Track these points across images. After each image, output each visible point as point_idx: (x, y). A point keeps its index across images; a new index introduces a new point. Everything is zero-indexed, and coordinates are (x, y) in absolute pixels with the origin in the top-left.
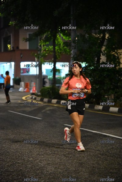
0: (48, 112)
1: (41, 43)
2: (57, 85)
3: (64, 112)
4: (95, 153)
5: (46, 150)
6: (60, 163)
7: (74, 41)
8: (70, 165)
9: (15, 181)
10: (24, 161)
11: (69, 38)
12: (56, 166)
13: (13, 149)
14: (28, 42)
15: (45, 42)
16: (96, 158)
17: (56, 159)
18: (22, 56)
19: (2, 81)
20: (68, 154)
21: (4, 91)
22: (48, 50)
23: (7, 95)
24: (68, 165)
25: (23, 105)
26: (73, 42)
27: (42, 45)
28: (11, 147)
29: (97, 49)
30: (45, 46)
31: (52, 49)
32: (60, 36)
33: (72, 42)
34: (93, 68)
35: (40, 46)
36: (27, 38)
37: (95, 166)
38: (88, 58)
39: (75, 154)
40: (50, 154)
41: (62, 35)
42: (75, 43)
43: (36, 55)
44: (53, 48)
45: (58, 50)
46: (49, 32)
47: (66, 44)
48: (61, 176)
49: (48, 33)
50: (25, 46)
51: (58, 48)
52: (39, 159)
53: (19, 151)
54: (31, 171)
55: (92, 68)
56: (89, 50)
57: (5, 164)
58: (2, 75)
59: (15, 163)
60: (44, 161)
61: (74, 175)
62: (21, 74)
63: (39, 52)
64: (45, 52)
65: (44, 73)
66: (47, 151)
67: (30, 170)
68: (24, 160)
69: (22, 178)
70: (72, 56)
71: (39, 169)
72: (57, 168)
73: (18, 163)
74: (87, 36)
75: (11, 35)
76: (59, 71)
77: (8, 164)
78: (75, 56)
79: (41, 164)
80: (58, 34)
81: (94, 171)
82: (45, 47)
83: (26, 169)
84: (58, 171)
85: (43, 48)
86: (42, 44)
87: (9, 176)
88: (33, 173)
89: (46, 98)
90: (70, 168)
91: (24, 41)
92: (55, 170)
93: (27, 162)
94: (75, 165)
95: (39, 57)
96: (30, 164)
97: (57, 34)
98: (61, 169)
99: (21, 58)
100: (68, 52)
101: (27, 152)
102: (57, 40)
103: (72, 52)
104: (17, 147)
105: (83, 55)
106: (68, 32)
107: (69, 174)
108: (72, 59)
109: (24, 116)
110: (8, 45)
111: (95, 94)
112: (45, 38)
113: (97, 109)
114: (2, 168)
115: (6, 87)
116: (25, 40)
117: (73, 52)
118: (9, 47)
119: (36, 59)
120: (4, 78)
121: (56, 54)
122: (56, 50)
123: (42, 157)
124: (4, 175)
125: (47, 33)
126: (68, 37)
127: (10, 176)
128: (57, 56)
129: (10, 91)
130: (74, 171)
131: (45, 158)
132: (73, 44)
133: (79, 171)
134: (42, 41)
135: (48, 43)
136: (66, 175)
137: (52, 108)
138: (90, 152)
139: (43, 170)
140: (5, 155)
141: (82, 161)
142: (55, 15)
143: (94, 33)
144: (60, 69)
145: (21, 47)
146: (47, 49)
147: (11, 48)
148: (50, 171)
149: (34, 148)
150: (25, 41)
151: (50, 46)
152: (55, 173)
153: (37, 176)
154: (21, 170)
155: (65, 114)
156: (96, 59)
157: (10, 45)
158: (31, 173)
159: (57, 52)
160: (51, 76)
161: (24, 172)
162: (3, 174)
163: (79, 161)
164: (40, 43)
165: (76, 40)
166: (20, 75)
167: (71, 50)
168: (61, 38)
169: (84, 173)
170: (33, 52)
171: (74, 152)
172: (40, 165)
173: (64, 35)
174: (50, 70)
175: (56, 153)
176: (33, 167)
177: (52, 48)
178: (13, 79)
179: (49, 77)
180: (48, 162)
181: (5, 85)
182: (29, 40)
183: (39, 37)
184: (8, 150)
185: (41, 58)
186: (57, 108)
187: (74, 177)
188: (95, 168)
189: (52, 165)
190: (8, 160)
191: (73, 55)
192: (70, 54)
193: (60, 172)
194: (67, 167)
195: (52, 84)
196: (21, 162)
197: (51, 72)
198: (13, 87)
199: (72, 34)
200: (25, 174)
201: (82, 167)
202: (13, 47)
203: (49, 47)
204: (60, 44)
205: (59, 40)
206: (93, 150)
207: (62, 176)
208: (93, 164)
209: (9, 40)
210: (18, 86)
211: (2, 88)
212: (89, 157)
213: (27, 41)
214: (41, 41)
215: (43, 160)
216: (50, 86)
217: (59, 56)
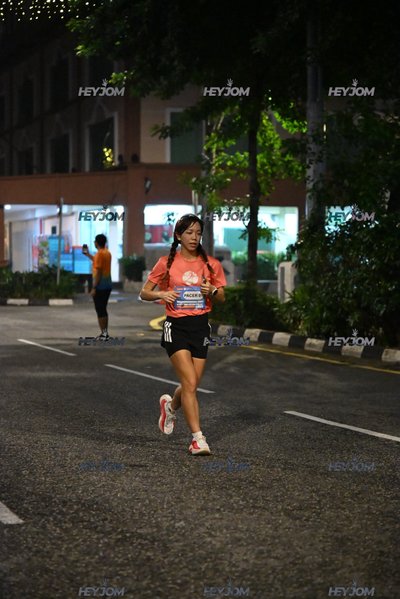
0: (232, 370)
1: (210, 142)
2: (260, 281)
3: (283, 371)
4: (386, 507)
5: (228, 495)
6: (274, 537)
7: (317, 136)
8: (307, 547)
9: (132, 597)
10: (157, 531)
11: (300, 127)
12: (261, 548)
13: (123, 490)
14: (168, 139)
15: (225, 141)
16: (390, 523)
17: (259, 525)
18: (148, 183)
19: (84, 267)
20: (300, 509)
21: (92, 300)
22: (232, 167)
23: (102, 314)
24: (301, 544)
25: (151, 345)
26: (314, 140)
27: (214, 150)
28: (117, 483)
29: (391, 162)
30: (223, 154)
31: (247, 163)
32: (271, 119)
33: (311, 139)
34: (376, 225)
35: (209, 152)
36: (168, 127)
37: (386, 550)
38: (361, 194)
39: (321, 509)
40: (242, 510)
41: (276, 115)
42: (321, 143)
43: (194, 184)
44: (249, 160)
45: (263, 165)
46: (237, 107)
47: (293, 145)
48: (276, 581)
49: (231, 111)
50: (157, 151)
51: (265, 161)
52: (207, 524)
53: (142, 497)
54: (180, 562)
55: (373, 226)
56: (365, 165)
57: (97, 539)
58: (85, 247)
59: (130, 537)
60: (221, 531)
61: (319, 580)
62: (146, 245)
63: (204, 173)
64: (222, 172)
65: (219, 241)
66: (231, 497)
67: (177, 560)
68: (158, 525)
69: (152, 586)
70: (310, 186)
71: (205, 559)
72: (266, 555)
73: (141, 536)
74: (359, 121)
75: (116, 116)
76: (268, 234)
77: (106, 540)
78: (321, 185)
79: (214, 542)
80: (266, 114)
81: (385, 565)
82: (223, 156)
83: (165, 558)
84: (266, 564)
85: (216, 161)
86: (215, 146)
87: (111, 578)
88: (186, 571)
89: (224, 324)
90: (305, 557)
91: (155, 134)
92: (256, 561)
93: (168, 535)
94: (322, 546)
95: (203, 189)
96: (177, 541)
97: (263, 114)
98: (276, 558)
99: (147, 191)
100: (297, 171)
101: (168, 502)
102: (261, 134)
103: (310, 172)
104: (134, 484)
105: (346, 182)
106: (298, 106)
107: (304, 575)
108: (308, 194)
109: (157, 381)
110: (105, 150)
111: (382, 312)
112: (222, 125)
113: (389, 360)
114: (88, 554)
115: (96, 288)
116: (160, 134)
117: (314, 171)
118: (107, 154)
119: (194, 195)
120: (91, 257)
121: (259, 180)
122: (259, 165)
123: (215, 518)
124: (95, 577)
125: (229, 108)
126: (295, 123)
127: (115, 580)
128: (263, 186)
129: (110, 301)
130: (320, 566)
131: (225, 522)
132: (312, 146)
133: (333, 566)
134: (213, 134)
135: (231, 142)
136: (295, 580)
137: (243, 357)
138: (368, 502)
139: (221, 559)
140: (97, 509)
141: (345, 533)
142: (258, 51)
143: (382, 111)
144: (270, 227)
145: (147, 157)
146: (229, 163)
147: (113, 158)
148: (243, 566)
149: (190, 488)
150: (160, 138)
151: (238, 153)
152: (258, 572)
153: (200, 579)
154: (149, 558)
155: (286, 375)
156: (388, 195)
157: (110, 150)
158: (181, 569)
159: (262, 172)
160: (240, 253)
161: (159, 568)
162: (93, 574)
163: (336, 534)
164: (207, 141)
165: (325, 133)
166: (143, 247)
167: (309, 167)
168: (275, 126)
169: (352, 571)
170: (184, 173)
171: (319, 501)
172: (210, 542)
173: (283, 116)
174: (239, 230)
175: (261, 504)
176: (188, 549)
177: (245, 158)
178: (121, 261)
179: (233, 256)
180: (237, 535)
181: (94, 282)
182: (172, 132)
183: (204, 122)
184: (108, 494)
185: (211, 192)
186: (260, 358)
187: (319, 584)
188: (387, 557)
189: (248, 544)
190: (108, 527)
191: (312, 184)
192: (305, 181)
193: (274, 569)
194: (298, 553)
195: (244, 277)
196: (148, 534)
197: (242, 237)
198: (119, 286)
199: (311, 113)
200: (162, 573)
201: (345, 553)
202: (120, 158)
203: (236, 156)
204: (272, 146)
205: (270, 133)
206: (379, 496)
207: (282, 582)
208: (380, 542)
209: (108, 134)
210: (136, 285)
211: (87, 290)
212: (368, 519)
213: (165, 138)
214: (209, 135)
215: (219, 527)
216: (240, 282)
217: (268, 184)
